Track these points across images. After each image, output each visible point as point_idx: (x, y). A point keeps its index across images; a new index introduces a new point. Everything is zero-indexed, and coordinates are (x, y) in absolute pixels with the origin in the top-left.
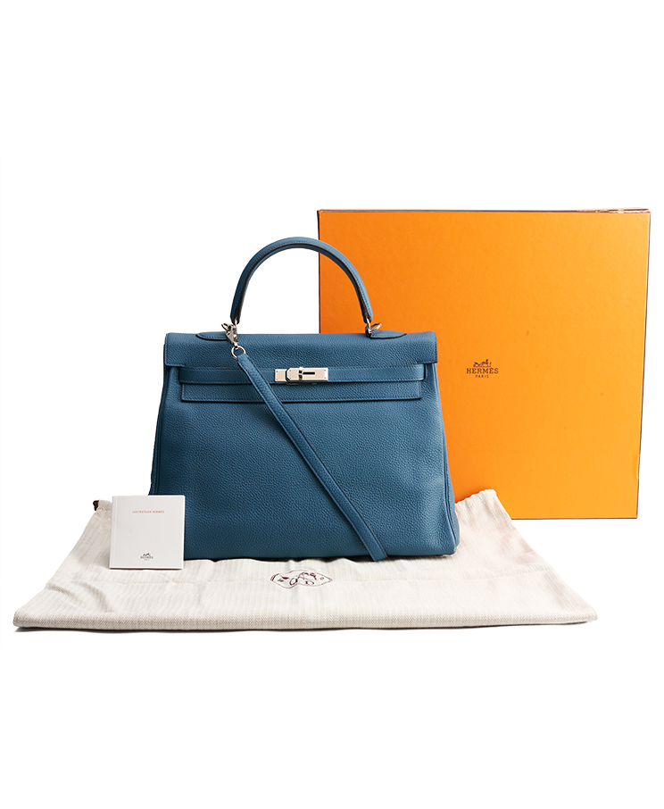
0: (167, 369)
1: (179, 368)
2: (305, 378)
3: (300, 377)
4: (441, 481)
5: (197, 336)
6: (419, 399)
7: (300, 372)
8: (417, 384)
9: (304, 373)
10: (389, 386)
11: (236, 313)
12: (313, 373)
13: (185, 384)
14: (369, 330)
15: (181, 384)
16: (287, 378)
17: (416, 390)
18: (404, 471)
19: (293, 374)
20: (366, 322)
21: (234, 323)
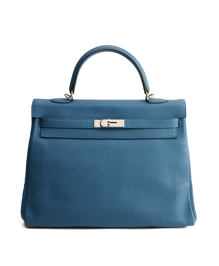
0: (33, 119)
1: (40, 118)
2: (112, 125)
3: (108, 125)
4: (188, 185)
5: (50, 100)
6: (176, 138)
7: (109, 122)
8: (175, 129)
9: (111, 123)
10: (158, 130)
11: (72, 88)
12: (116, 123)
13: (43, 127)
14: (148, 99)
15: (41, 127)
16: (101, 125)
17: (174, 133)
18: (166, 179)
19: (105, 123)
20: (145, 93)
21: (71, 93)
